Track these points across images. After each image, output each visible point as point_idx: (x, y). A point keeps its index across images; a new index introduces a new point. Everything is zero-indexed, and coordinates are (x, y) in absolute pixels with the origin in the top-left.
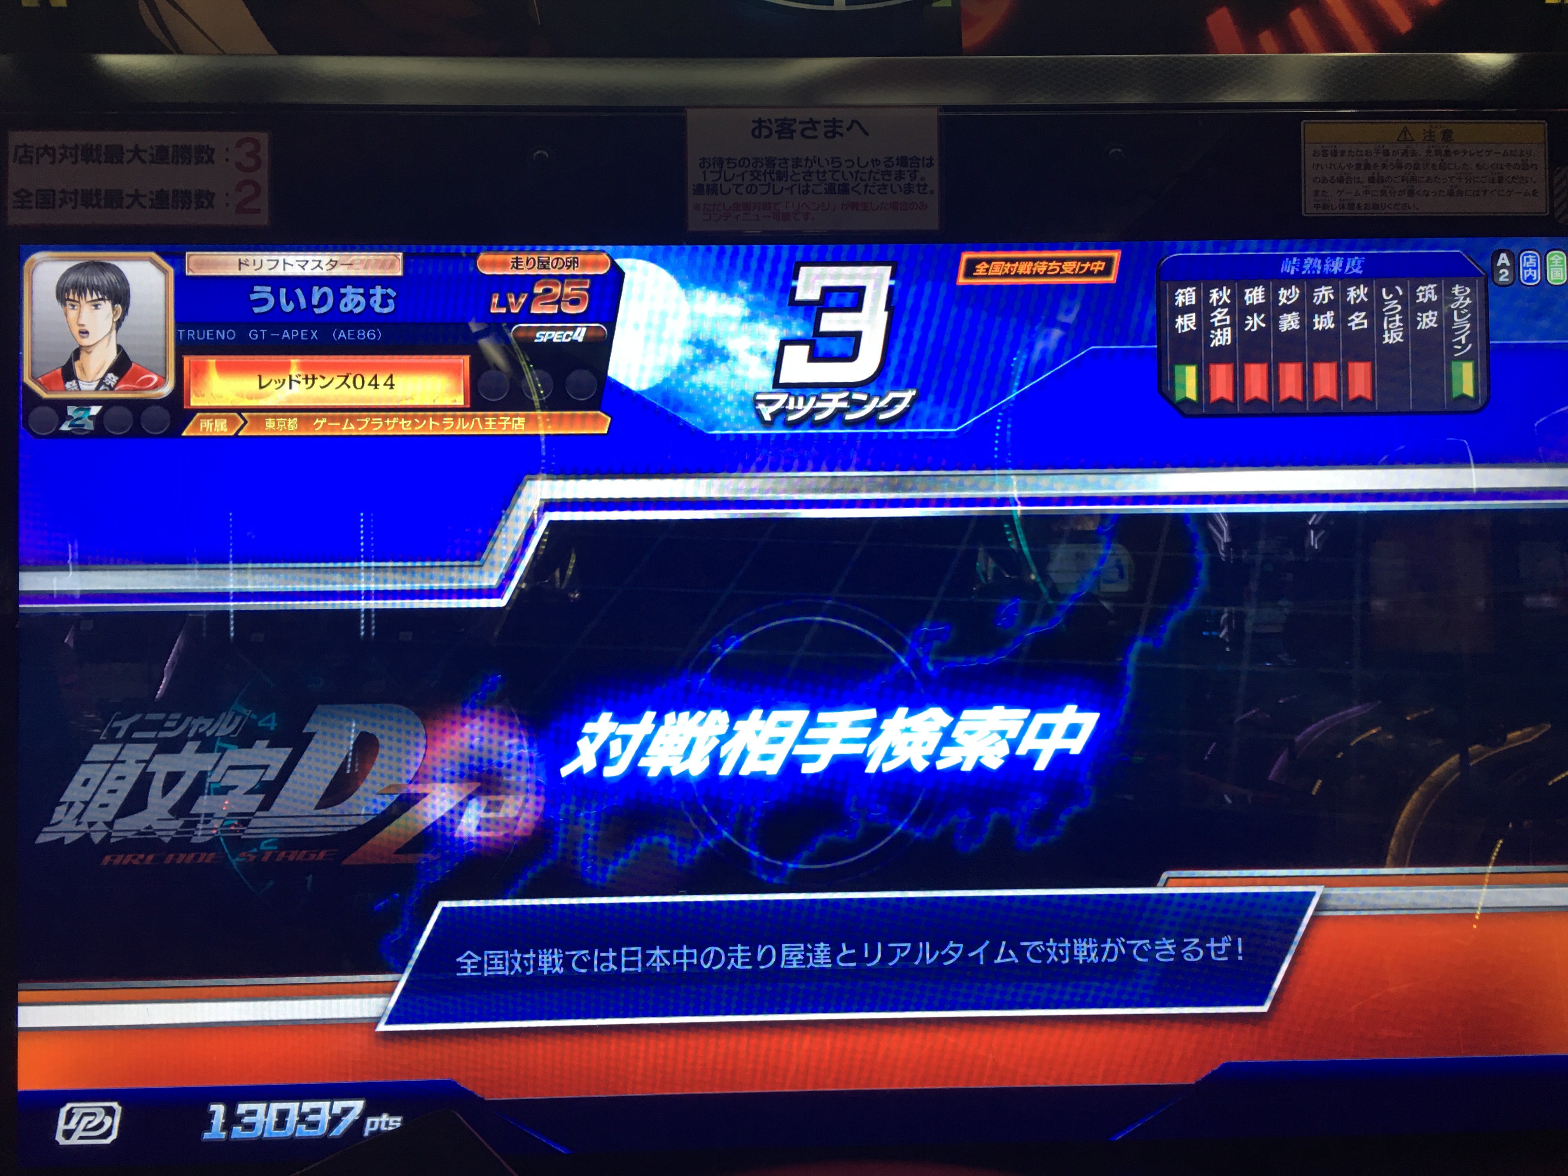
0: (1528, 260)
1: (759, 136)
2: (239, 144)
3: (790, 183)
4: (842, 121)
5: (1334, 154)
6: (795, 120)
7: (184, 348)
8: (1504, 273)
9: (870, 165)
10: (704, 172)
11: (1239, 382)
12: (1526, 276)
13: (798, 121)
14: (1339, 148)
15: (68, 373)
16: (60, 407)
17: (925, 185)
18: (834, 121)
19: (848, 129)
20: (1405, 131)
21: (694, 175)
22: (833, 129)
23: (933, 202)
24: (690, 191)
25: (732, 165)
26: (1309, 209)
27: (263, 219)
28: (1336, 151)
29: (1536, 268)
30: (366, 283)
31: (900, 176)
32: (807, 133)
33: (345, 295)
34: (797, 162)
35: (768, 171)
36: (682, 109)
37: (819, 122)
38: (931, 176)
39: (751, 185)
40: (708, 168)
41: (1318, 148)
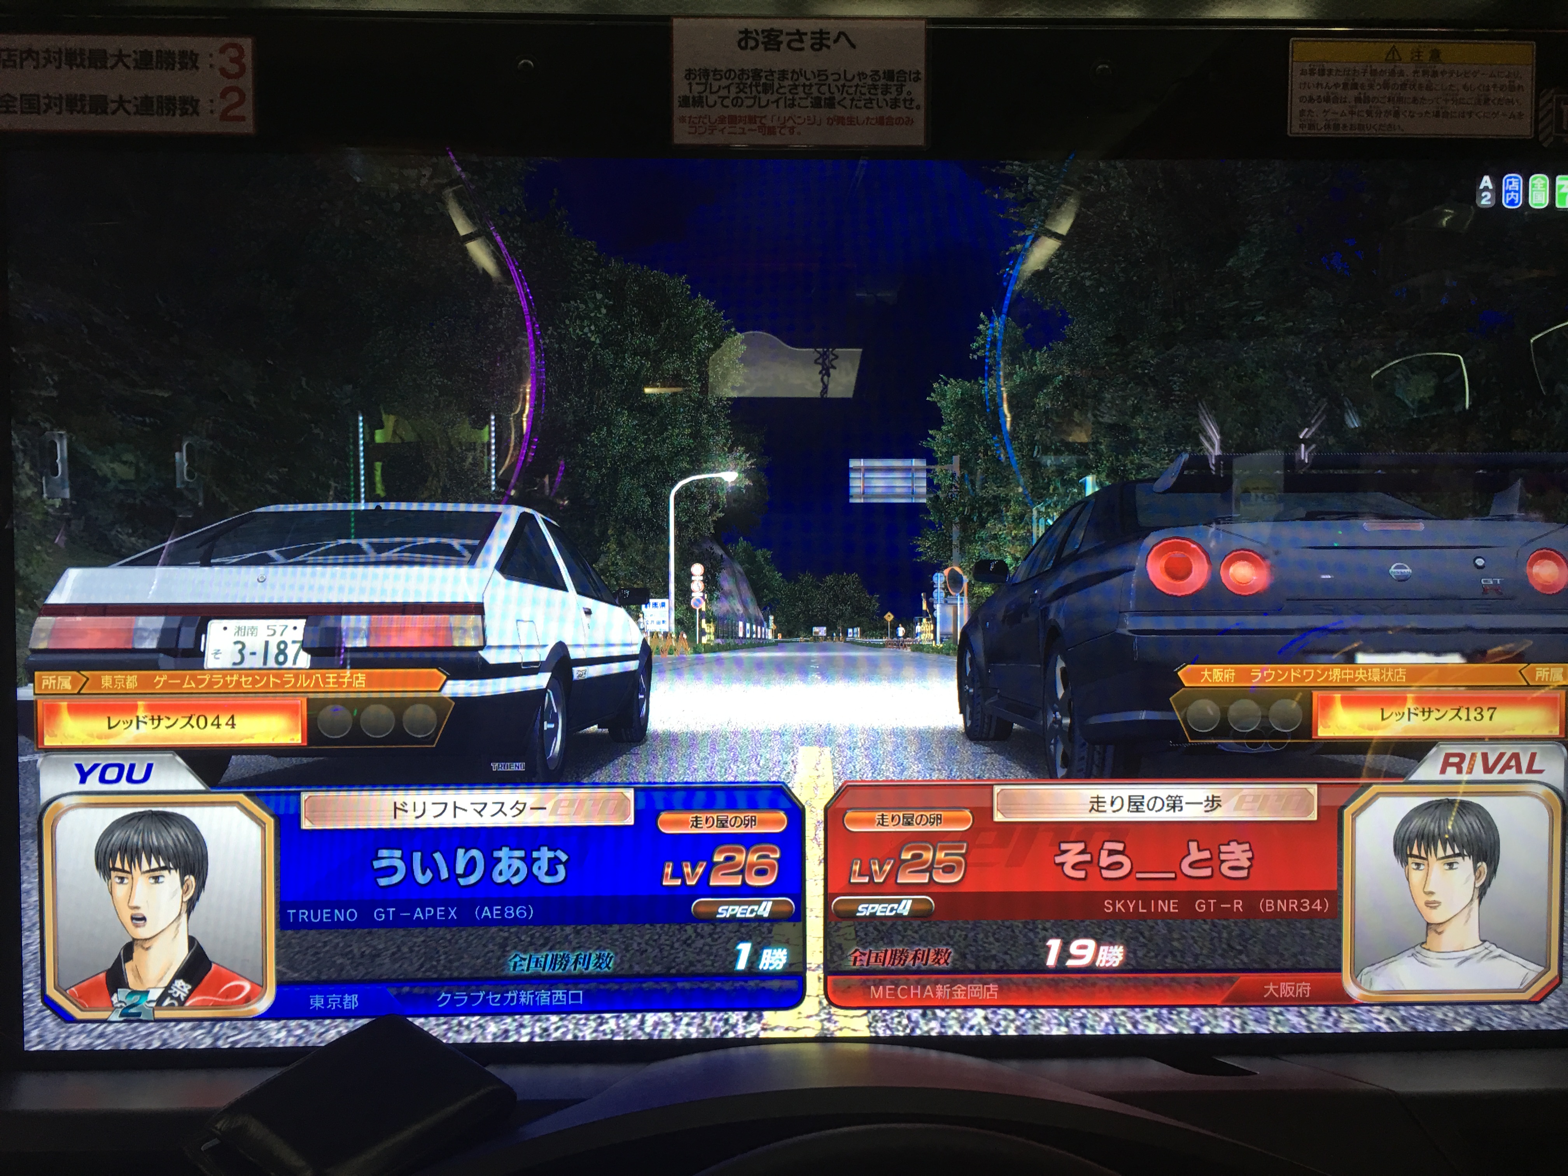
0: (1511, 183)
1: (745, 48)
2: (223, 50)
3: (775, 96)
4: (828, 33)
5: (1322, 72)
6: (781, 32)
8: (1486, 196)
9: (857, 78)
10: (690, 84)
12: (1508, 200)
13: (784, 33)
14: (1327, 66)
17: (912, 100)
18: (821, 32)
19: (836, 41)
20: (1393, 50)
21: (680, 88)
22: (820, 40)
23: (919, 117)
24: (676, 103)
25: (718, 77)
26: (1295, 128)
29: (1518, 192)
31: (886, 90)
32: (796, 45)
34: (783, 74)
35: (754, 83)
36: (668, 18)
37: (806, 34)
38: (918, 91)
39: (737, 98)
40: (694, 79)
41: (1307, 67)
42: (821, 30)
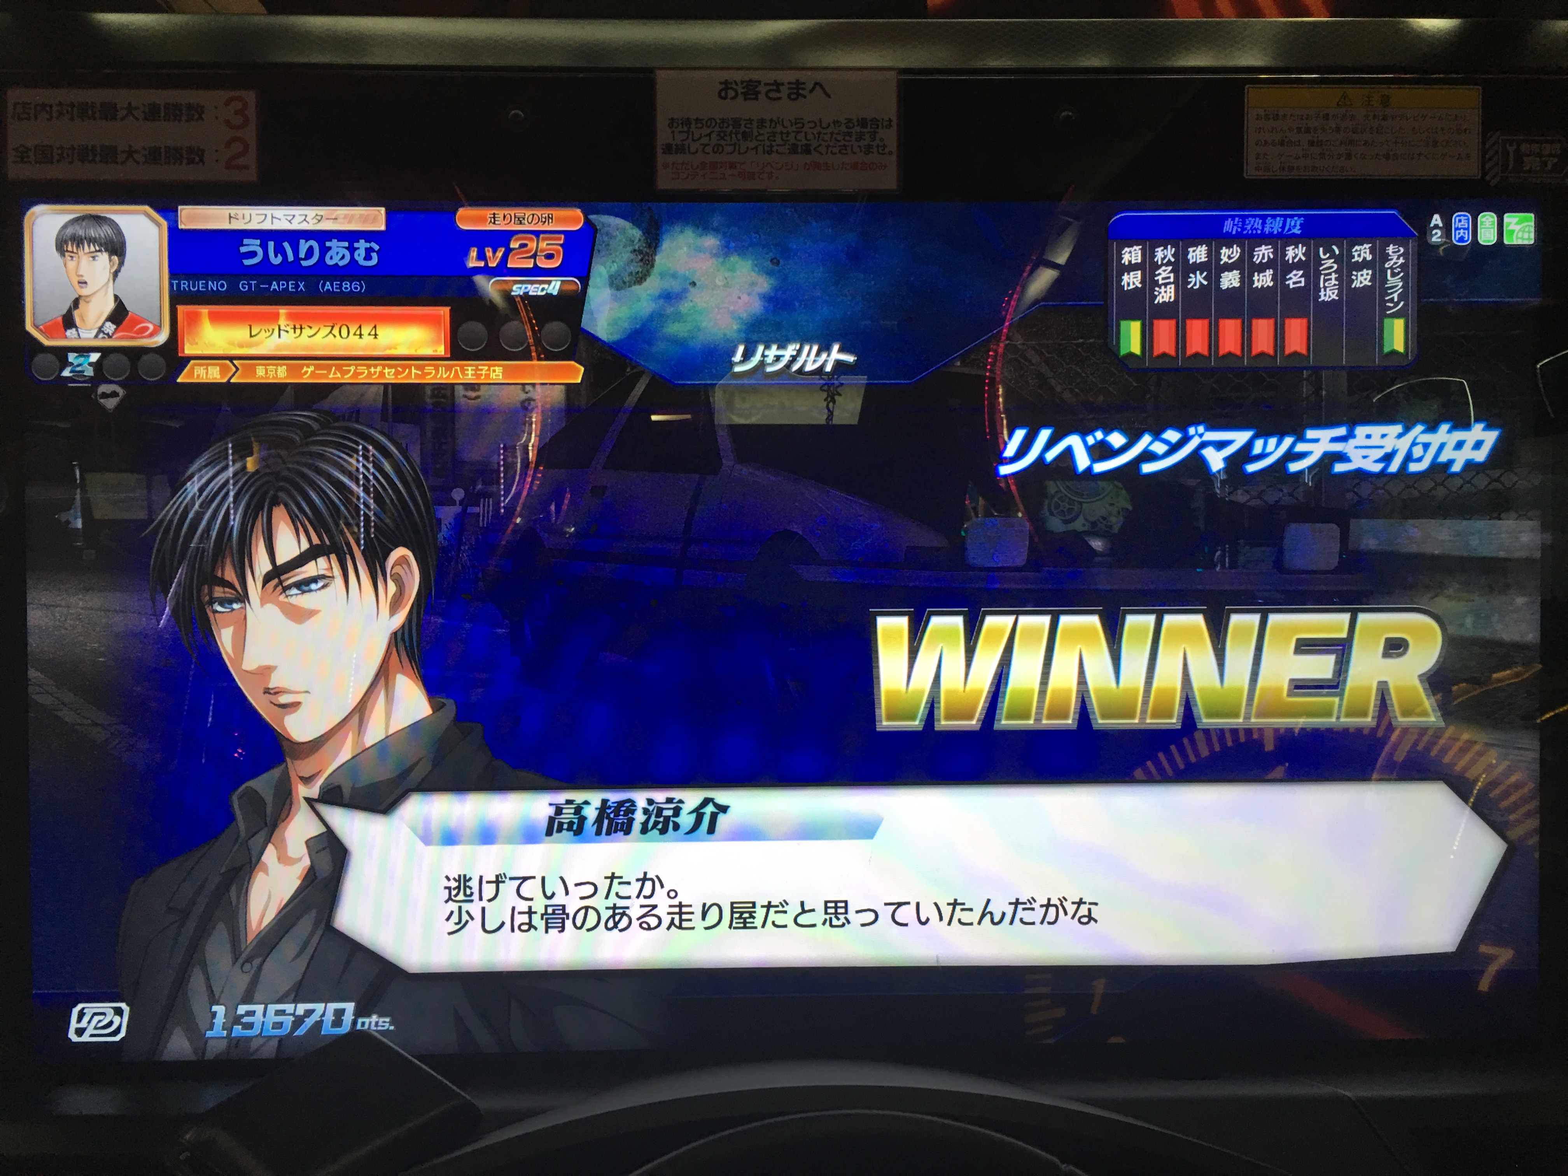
1: (725, 98)
7: (177, 298)
11: (1181, 336)
13: (762, 84)
14: (1282, 112)
15: (68, 322)
16: (61, 354)
20: (1344, 96)
23: (892, 161)
27: (251, 175)
30: (350, 237)
33: (330, 248)
37: (783, 84)
40: (677, 127)
41: (1262, 113)
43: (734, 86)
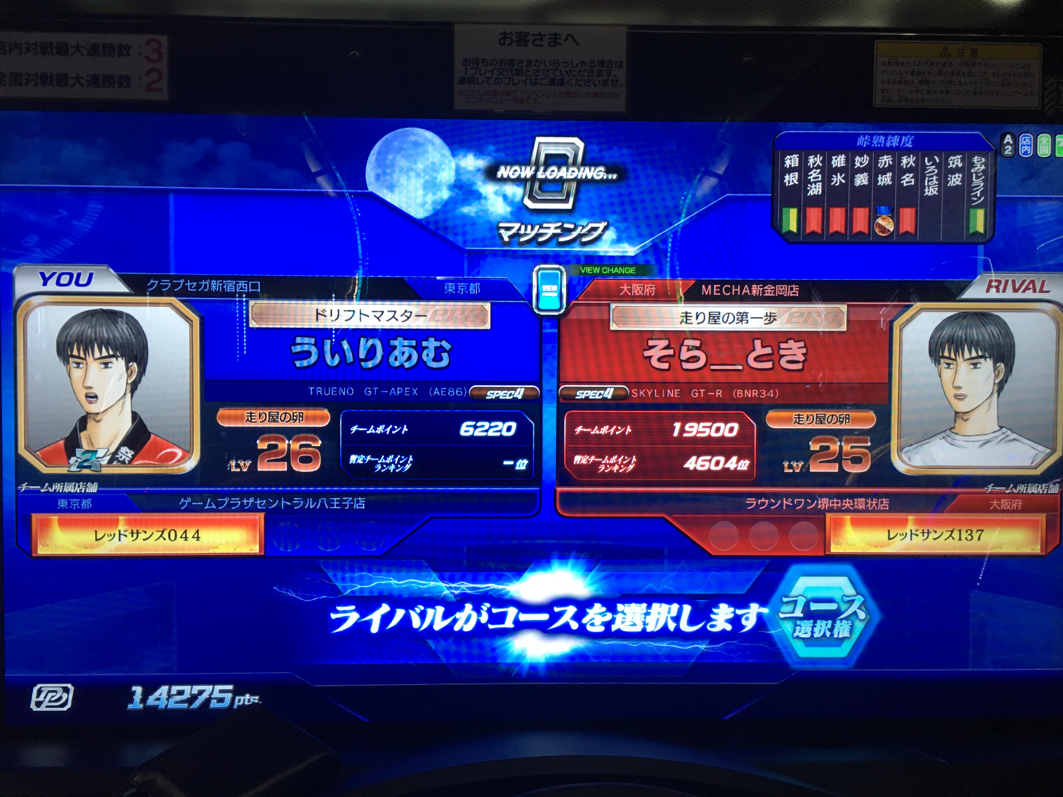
0: (1025, 140)
1: (504, 44)
2: (149, 42)
3: (524, 78)
4: (560, 35)
5: (897, 63)
6: (528, 34)
8: (1008, 148)
9: (579, 66)
10: (466, 69)
11: (826, 219)
12: (1023, 151)
13: (530, 34)
14: (900, 60)
17: (617, 81)
18: (556, 34)
19: (565, 40)
20: (945, 49)
21: (459, 71)
22: (555, 40)
23: (622, 91)
24: (456, 82)
25: (485, 64)
26: (878, 101)
27: (164, 95)
28: (897, 62)
29: (1030, 146)
31: (600, 74)
32: (537, 42)
34: (529, 62)
35: (509, 69)
36: (451, 24)
37: (545, 35)
38: (621, 74)
39: (497, 78)
40: (469, 65)
41: (886, 59)
42: (555, 33)
43: (510, 35)
